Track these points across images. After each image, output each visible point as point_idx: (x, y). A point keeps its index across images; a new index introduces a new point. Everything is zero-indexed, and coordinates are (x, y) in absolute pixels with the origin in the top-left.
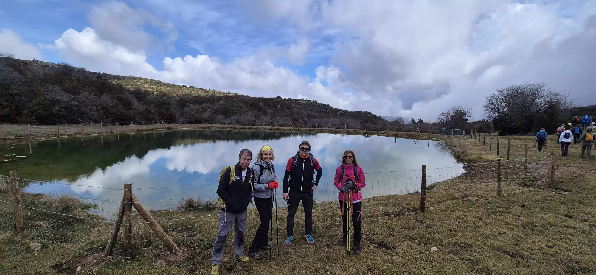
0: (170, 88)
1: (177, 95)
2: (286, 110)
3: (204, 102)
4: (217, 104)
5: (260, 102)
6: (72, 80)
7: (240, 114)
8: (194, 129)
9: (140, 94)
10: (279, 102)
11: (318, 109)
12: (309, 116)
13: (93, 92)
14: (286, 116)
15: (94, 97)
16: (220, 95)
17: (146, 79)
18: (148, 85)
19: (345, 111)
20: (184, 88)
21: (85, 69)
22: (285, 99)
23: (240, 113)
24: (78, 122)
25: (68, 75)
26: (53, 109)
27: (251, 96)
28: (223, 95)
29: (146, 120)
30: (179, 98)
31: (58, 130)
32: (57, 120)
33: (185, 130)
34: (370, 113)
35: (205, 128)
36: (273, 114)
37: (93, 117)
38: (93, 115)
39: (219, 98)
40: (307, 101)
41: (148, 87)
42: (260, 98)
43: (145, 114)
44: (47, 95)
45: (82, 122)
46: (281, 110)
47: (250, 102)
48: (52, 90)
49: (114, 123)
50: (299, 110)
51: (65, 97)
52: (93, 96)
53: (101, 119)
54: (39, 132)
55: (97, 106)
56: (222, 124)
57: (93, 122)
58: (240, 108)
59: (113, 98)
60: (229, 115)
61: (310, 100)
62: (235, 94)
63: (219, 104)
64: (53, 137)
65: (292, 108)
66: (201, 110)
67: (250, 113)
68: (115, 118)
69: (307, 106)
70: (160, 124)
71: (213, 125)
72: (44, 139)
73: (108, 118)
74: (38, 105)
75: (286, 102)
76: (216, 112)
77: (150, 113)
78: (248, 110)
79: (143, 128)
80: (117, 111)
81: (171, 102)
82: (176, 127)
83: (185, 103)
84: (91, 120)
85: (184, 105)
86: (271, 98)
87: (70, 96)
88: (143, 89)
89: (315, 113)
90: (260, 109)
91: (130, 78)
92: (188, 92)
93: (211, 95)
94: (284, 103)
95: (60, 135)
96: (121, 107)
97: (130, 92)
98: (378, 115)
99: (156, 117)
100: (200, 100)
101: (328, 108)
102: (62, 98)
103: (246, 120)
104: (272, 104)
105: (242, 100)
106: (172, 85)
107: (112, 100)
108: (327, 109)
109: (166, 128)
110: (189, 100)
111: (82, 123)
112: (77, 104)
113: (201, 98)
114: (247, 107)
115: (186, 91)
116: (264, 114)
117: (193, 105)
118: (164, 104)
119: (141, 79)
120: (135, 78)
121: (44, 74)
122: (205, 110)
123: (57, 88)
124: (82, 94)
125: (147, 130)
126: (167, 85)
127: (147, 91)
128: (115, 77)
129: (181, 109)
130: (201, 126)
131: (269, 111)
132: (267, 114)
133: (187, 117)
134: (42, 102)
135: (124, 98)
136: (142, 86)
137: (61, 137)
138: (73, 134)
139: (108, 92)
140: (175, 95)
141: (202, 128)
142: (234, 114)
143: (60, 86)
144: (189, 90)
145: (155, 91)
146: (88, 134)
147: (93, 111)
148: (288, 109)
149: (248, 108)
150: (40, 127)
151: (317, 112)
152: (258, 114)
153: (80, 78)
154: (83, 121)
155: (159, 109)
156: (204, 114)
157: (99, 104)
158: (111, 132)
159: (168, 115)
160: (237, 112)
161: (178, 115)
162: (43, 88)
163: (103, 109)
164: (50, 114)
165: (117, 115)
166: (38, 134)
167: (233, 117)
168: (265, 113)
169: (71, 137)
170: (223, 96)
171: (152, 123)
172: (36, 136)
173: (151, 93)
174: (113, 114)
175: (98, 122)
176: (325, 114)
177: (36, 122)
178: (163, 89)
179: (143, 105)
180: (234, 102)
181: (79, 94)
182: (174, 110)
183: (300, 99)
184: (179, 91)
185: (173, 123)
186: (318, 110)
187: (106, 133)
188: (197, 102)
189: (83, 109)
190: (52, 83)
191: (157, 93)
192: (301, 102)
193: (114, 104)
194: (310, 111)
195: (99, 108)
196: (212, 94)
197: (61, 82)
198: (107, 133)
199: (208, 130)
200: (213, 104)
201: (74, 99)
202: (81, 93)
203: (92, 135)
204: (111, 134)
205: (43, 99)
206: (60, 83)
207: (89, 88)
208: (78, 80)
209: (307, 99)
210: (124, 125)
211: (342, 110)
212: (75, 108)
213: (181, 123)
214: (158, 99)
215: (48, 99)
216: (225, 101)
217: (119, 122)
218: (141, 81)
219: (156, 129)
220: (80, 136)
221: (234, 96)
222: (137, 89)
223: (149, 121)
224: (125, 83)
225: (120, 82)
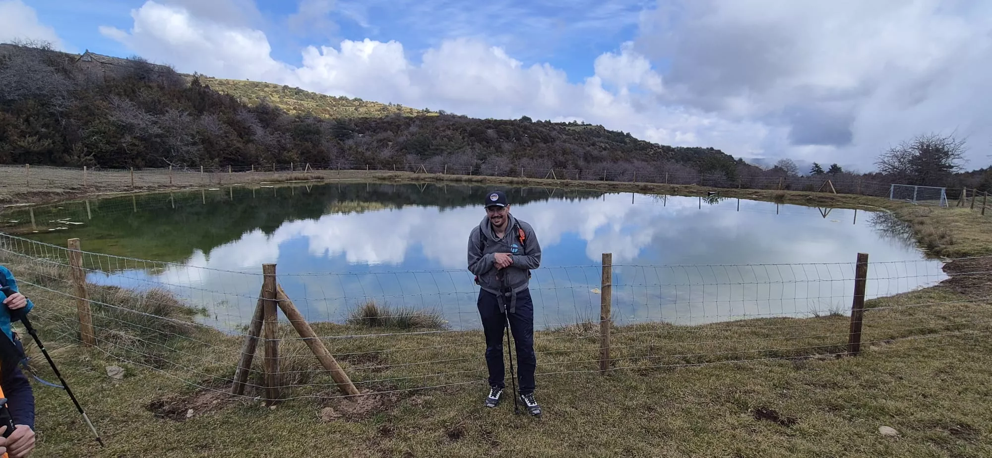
0: (317, 102)
1: (331, 115)
2: (542, 145)
3: (380, 128)
4: (406, 132)
5: (489, 128)
6: (150, 87)
7: (450, 153)
8: (362, 181)
9: (267, 113)
10: (526, 128)
11: (607, 143)
12: (588, 158)
13: (186, 110)
14: (542, 156)
15: (188, 119)
16: (411, 116)
17: (275, 87)
18: (279, 97)
19: (663, 147)
20: (344, 102)
21: (172, 68)
22: (539, 123)
23: (449, 151)
24: (164, 165)
25: (144, 78)
26: (123, 140)
27: (470, 117)
28: (415, 114)
29: (279, 162)
30: (334, 121)
31: (132, 180)
32: (130, 161)
33: (347, 182)
34: (719, 152)
35: (384, 179)
36: (514, 153)
37: (187, 156)
38: (188, 152)
39: (410, 121)
40: (583, 127)
41: (278, 100)
42: (488, 121)
43: (276, 151)
44: (112, 116)
45: (170, 165)
46: (530, 144)
47: (469, 129)
48: (118, 106)
49: (222, 166)
50: (567, 145)
51: (141, 120)
52: (186, 118)
53: (202, 159)
54: (101, 183)
55: (193, 136)
56: (415, 172)
57: (188, 166)
58: (449, 141)
59: (220, 121)
60: (428, 155)
61: (590, 125)
62: (440, 112)
63: (410, 133)
64: (125, 190)
65: (554, 140)
66: (375, 144)
67: (468, 150)
68: (224, 158)
69: (584, 135)
70: (302, 171)
71: (399, 173)
72: (111, 194)
73: (212, 159)
74: (97, 133)
75: (541, 129)
76: (404, 148)
77: (284, 149)
78: (464, 144)
79: (273, 178)
80: (228, 146)
81: (322, 129)
82: (331, 176)
83: (346, 131)
84: (184, 161)
85: (344, 135)
86: (510, 121)
87: (149, 117)
88: (271, 105)
89: (601, 151)
90: (488, 142)
91: (247, 83)
92: (351, 110)
93: (394, 116)
94: (537, 130)
95: (136, 188)
96: (234, 136)
97: (250, 111)
98: (736, 157)
99: (295, 157)
100: (373, 124)
101: (627, 140)
102: (135, 122)
103: (460, 164)
104: (512, 132)
105: (453, 125)
106: (321, 97)
107: (218, 125)
108: (625, 143)
109: (313, 178)
110: (353, 126)
111: (170, 167)
112: (160, 131)
113: (374, 121)
114: (463, 138)
115: (347, 108)
116: (497, 152)
117: (360, 135)
118: (309, 132)
119: (267, 86)
120: (256, 85)
121: (105, 77)
122: (383, 143)
123: (127, 103)
124: (167, 114)
125: (280, 182)
126: (312, 97)
127: (277, 109)
128: (221, 83)
129: (338, 143)
130: (377, 174)
131: (506, 146)
132: (502, 152)
133: (351, 158)
134: (105, 127)
135: (239, 122)
136: (268, 98)
137: (137, 191)
138: (156, 186)
139: (212, 109)
140: (327, 116)
141: (379, 179)
142: (438, 151)
143: (131, 100)
144: (353, 105)
145: (292, 108)
146: (181, 187)
147: (187, 145)
148: (545, 143)
149: (466, 140)
150: (102, 173)
151: (605, 149)
152: (484, 153)
153: (163, 84)
154: (171, 164)
155: (299, 142)
156: (382, 153)
157: (198, 132)
158: (219, 184)
159: (316, 153)
160: (444, 148)
161: (334, 152)
162: (104, 103)
163: (203, 141)
164: (117, 150)
165: (228, 154)
166: (99, 185)
167: (437, 159)
168: (499, 150)
169: (153, 192)
170: (417, 117)
171: (288, 169)
172: (97, 190)
173: (284, 112)
174: (221, 150)
175: (196, 166)
176: (622, 152)
177: (95, 165)
178: (306, 105)
179: (272, 135)
180: (437, 128)
181: (164, 115)
182: (327, 144)
183: (570, 123)
184: (335, 108)
185: (325, 168)
186: (607, 145)
187: (209, 186)
188: (368, 130)
189: (172, 141)
190: (119, 94)
191: (295, 111)
192: (572, 128)
193: (221, 131)
194: (589, 146)
195: (197, 137)
196: (395, 114)
197: (134, 92)
198: (213, 187)
199: (389, 183)
200: (397, 133)
201: (155, 123)
202: (167, 111)
203: (188, 188)
204: (219, 187)
205: (105, 123)
206: (131, 93)
207: (179, 102)
208: (162, 88)
209: (583, 122)
210: (240, 171)
211: (656, 146)
212: (158, 140)
213: (340, 169)
214: (299, 123)
215: (113, 124)
216: (421, 127)
217: (232, 165)
218: (266, 89)
219: (296, 179)
220: (168, 190)
221: (438, 116)
222: (261, 104)
223: (282, 164)
224: (239, 94)
225: (231, 92)
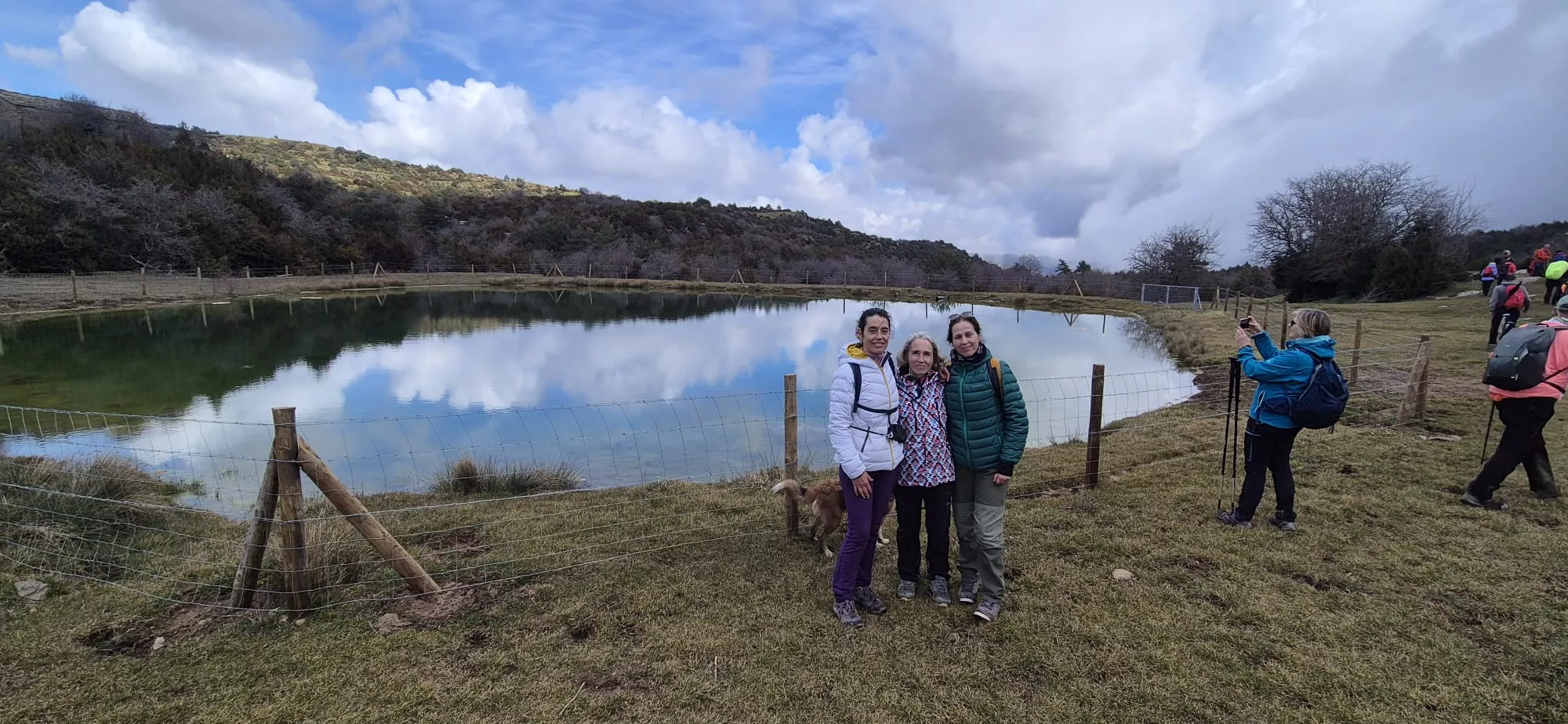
0: (392, 173)
1: (415, 193)
2: (725, 237)
3: (492, 212)
4: (531, 219)
5: (651, 213)
6: (103, 144)
7: (596, 248)
8: (465, 288)
9: (309, 188)
10: (702, 214)
11: (811, 234)
12: (787, 254)
13: (168, 181)
14: (725, 252)
15: (172, 195)
16: (539, 195)
17: (323, 148)
18: (329, 165)
19: (882, 239)
20: (435, 173)
21: (140, 115)
22: (721, 207)
23: (594, 244)
24: (129, 267)
25: (92, 130)
26: (56, 228)
27: (625, 198)
28: (545, 193)
29: (330, 261)
30: (419, 201)
31: (75, 290)
32: (70, 260)
33: (443, 290)
34: (951, 246)
35: (499, 284)
36: (687, 248)
37: (172, 254)
38: (172, 246)
39: (536, 203)
40: (780, 213)
41: (329, 169)
42: (650, 204)
43: (326, 245)
44: (35, 189)
45: (142, 266)
46: (709, 236)
47: (623, 214)
48: (47, 174)
49: (235, 268)
50: (759, 237)
51: (87, 195)
52: (167, 193)
53: (199, 257)
54: (20, 296)
55: (182, 222)
56: (545, 275)
57: (175, 268)
58: (595, 232)
59: (228, 199)
60: (564, 251)
61: (788, 210)
62: (581, 191)
63: (537, 220)
64: (61, 307)
65: (741, 230)
66: (484, 235)
67: (624, 245)
68: (238, 255)
69: (781, 225)
70: (369, 274)
71: (520, 276)
72: (36, 314)
73: (217, 257)
74: (10, 217)
75: (723, 215)
76: (529, 242)
77: (338, 241)
78: (617, 235)
79: (321, 284)
80: (244, 237)
81: (399, 212)
82: (415, 282)
83: (438, 216)
84: (167, 259)
85: (436, 222)
86: (681, 204)
87: (102, 190)
88: (316, 176)
89: (803, 245)
90: (651, 233)
91: (276, 143)
92: (446, 185)
93: (512, 196)
94: (718, 218)
95: (81, 302)
96: (253, 222)
97: (279, 184)
98: (971, 252)
99: (357, 253)
100: (481, 207)
101: (837, 230)
102: (78, 198)
103: (612, 263)
104: (684, 220)
105: (601, 208)
106: (398, 165)
107: (226, 205)
108: (834, 234)
109: (386, 284)
110: (450, 209)
111: (143, 270)
112: (122, 214)
113: (483, 202)
114: (616, 227)
115: (441, 182)
116: (664, 246)
117: (462, 222)
118: (379, 217)
119: (309, 147)
120: (291, 145)
121: (22, 128)
122: (498, 234)
123: (61, 169)
124: (135, 187)
125: (332, 290)
126: (385, 165)
127: (327, 182)
128: (230, 141)
129: (426, 233)
130: (488, 279)
131: (676, 238)
132: (671, 247)
133: (447, 255)
134: (23, 207)
135: (261, 200)
136: (311, 166)
137: (83, 307)
138: (118, 299)
139: (213, 180)
140: (409, 194)
141: (493, 285)
142: (579, 245)
143: (69, 164)
144: (450, 179)
145: (352, 181)
146: (162, 301)
147: (173, 235)
148: (728, 235)
149: (619, 229)
150: (20, 280)
151: (808, 243)
152: (646, 247)
153: (125, 139)
154: (145, 265)
155: (364, 232)
156: (496, 248)
157: (190, 216)
158: (229, 295)
159: (390, 247)
160: (588, 240)
161: (419, 248)
162: (21, 169)
163: (200, 230)
164: (46, 243)
165: (243, 249)
166: (16, 299)
167: (579, 256)
168: (666, 244)
169: (113, 309)
170: (548, 198)
171: (346, 271)
172: (12, 307)
173: (339, 187)
174: (232, 243)
175: (189, 267)
176: (831, 247)
177: (9, 268)
178: (374, 178)
179: (319, 220)
180: (577, 213)
181: (128, 187)
182: (407, 234)
183: (761, 208)
184: (420, 183)
185: (407, 270)
186: (811, 237)
187: (212, 298)
188: (474, 214)
189: (143, 229)
190: (48, 156)
191: (356, 186)
192: (764, 215)
193: (232, 215)
194: (787, 239)
195: (189, 225)
196: (514, 192)
197: (74, 151)
198: (218, 299)
199: (508, 291)
200: (518, 219)
201: (113, 201)
202: (134, 183)
203: (175, 303)
204: (229, 300)
205: (24, 200)
206: (70, 155)
207: (155, 168)
208: (123, 146)
209: (779, 207)
210: (267, 275)
211: (874, 238)
212: (120, 227)
213: (431, 271)
214: (362, 204)
215: (38, 202)
216: (553, 211)
217: (251, 267)
218: (309, 152)
219: (359, 286)
220: (139, 306)
221: (576, 197)
222: (297, 175)
223: (337, 264)
224: (263, 159)
225: (246, 155)
